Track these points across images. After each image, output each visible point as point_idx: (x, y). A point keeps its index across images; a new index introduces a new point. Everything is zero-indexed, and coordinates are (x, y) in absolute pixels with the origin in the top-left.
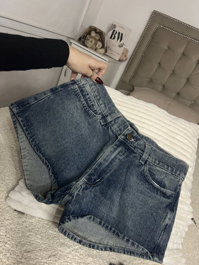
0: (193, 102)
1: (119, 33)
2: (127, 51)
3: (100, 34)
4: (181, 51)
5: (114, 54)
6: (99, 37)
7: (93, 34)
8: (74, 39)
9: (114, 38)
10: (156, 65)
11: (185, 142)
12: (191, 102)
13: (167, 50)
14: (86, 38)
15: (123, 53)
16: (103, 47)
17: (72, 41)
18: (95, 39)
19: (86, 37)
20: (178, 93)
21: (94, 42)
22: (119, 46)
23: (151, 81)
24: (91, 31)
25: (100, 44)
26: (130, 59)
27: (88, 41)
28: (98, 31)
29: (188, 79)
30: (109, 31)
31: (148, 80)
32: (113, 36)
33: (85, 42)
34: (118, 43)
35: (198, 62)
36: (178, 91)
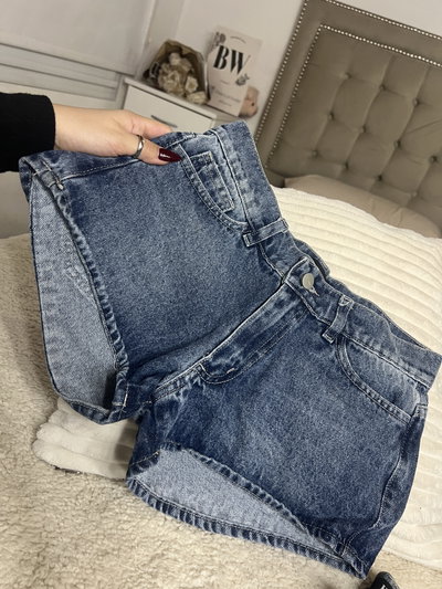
0: (415, 194)
1: (234, 52)
2: (256, 92)
3: (191, 57)
4: (377, 79)
6: (190, 65)
7: (175, 60)
8: (132, 76)
9: (223, 66)
10: (324, 119)
11: (425, 278)
12: (409, 195)
13: (345, 81)
14: (161, 71)
15: (247, 99)
16: (201, 88)
17: (128, 80)
18: (181, 72)
19: (160, 68)
21: (178, 78)
22: (238, 83)
23: (317, 155)
24: (170, 54)
25: (192, 80)
26: (264, 111)
27: (165, 78)
28: (185, 52)
29: (399, 142)
30: (210, 49)
31: (309, 154)
32: (222, 61)
33: (159, 79)
34: (233, 75)
35: (418, 103)
36: (380, 173)
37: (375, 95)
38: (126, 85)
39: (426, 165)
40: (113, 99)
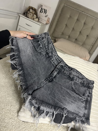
1: (45, 9)
2: (49, 18)
3: (35, 10)
4: (76, 18)
5: (43, 20)
6: (34, 12)
7: (31, 11)
10: (65, 26)
12: (82, 43)
13: (69, 18)
14: (28, 13)
15: (47, 20)
16: (37, 17)
17: (20, 15)
18: (32, 13)
19: (27, 12)
20: (76, 39)
21: (32, 15)
22: (45, 16)
23: (63, 34)
24: (30, 9)
25: (35, 16)
27: (29, 15)
28: (33, 9)
30: (39, 8)
31: (61, 33)
32: (42, 11)
33: (27, 15)
34: (45, 15)
35: (85, 24)
36: (76, 38)
37: (75, 21)
38: (20, 16)
39: (86, 37)
40: (16, 19)
